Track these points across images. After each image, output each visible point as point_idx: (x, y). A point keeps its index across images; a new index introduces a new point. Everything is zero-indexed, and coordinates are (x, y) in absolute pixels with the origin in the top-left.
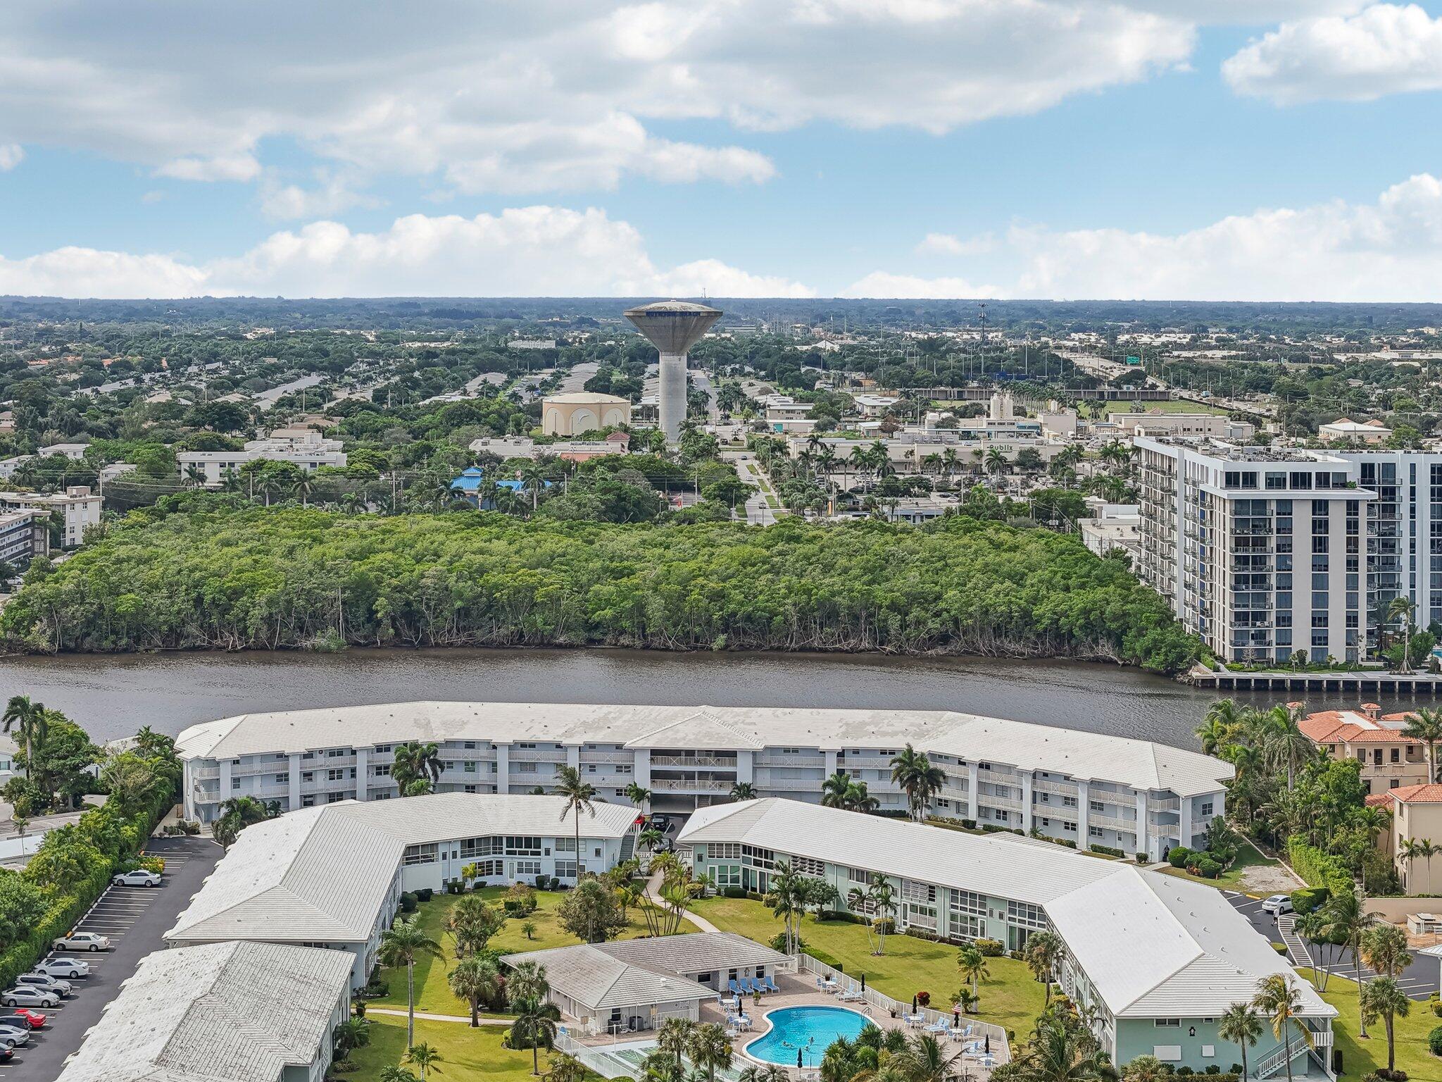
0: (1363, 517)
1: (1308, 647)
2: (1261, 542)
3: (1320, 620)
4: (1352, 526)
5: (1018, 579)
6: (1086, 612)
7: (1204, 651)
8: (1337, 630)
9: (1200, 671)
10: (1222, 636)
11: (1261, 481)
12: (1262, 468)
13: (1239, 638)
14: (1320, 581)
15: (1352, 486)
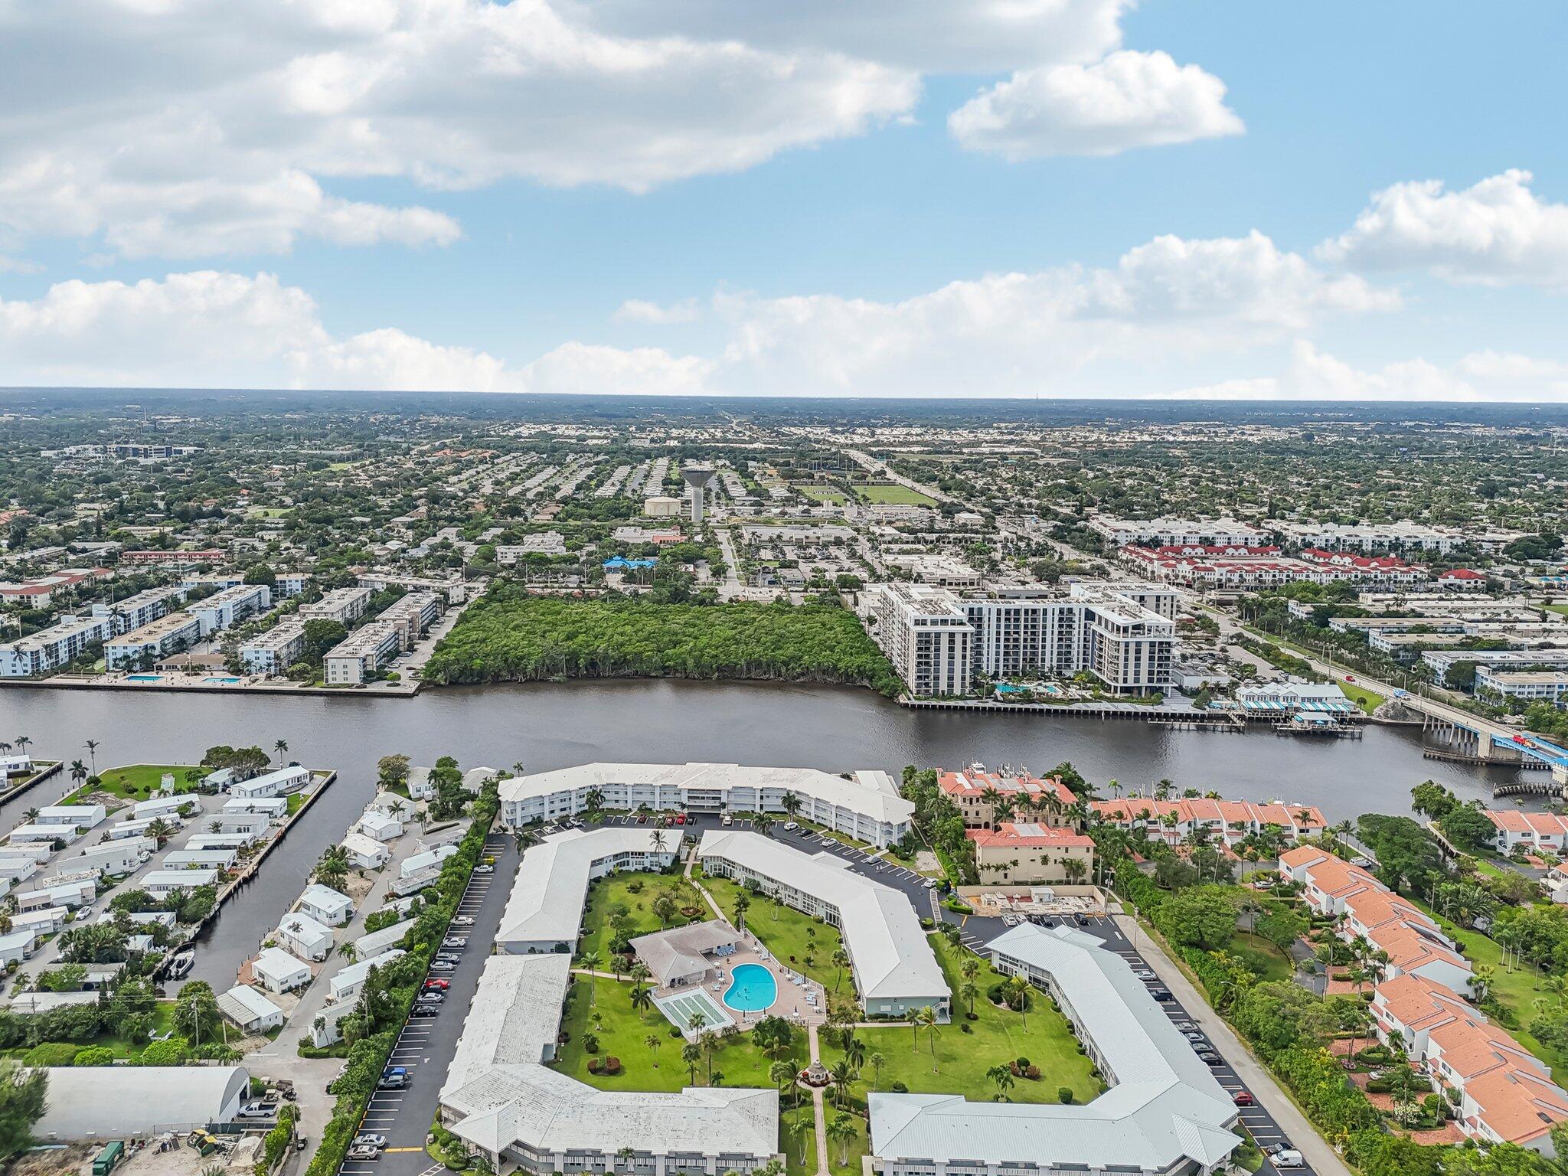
0: (969, 639)
1: (946, 689)
2: (928, 649)
3: (951, 678)
4: (964, 642)
5: (832, 649)
6: (859, 667)
7: (906, 688)
8: (957, 682)
9: (902, 699)
10: (912, 681)
11: (929, 623)
12: (929, 618)
13: (919, 686)
14: (951, 664)
15: (965, 624)
